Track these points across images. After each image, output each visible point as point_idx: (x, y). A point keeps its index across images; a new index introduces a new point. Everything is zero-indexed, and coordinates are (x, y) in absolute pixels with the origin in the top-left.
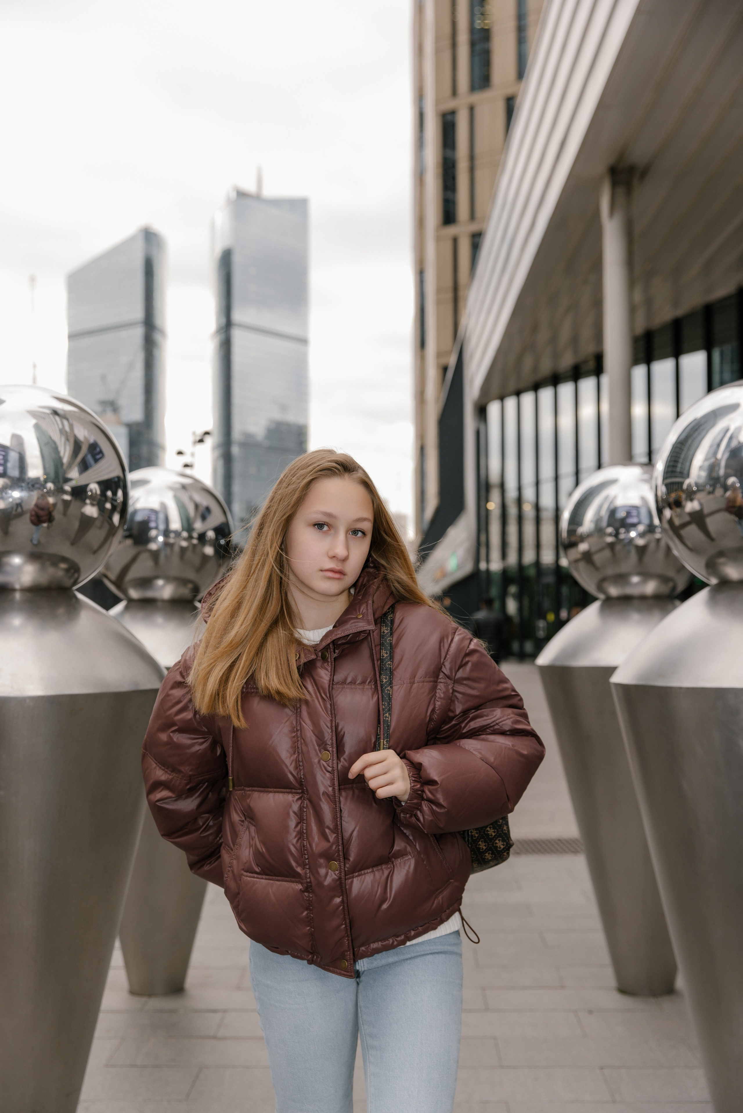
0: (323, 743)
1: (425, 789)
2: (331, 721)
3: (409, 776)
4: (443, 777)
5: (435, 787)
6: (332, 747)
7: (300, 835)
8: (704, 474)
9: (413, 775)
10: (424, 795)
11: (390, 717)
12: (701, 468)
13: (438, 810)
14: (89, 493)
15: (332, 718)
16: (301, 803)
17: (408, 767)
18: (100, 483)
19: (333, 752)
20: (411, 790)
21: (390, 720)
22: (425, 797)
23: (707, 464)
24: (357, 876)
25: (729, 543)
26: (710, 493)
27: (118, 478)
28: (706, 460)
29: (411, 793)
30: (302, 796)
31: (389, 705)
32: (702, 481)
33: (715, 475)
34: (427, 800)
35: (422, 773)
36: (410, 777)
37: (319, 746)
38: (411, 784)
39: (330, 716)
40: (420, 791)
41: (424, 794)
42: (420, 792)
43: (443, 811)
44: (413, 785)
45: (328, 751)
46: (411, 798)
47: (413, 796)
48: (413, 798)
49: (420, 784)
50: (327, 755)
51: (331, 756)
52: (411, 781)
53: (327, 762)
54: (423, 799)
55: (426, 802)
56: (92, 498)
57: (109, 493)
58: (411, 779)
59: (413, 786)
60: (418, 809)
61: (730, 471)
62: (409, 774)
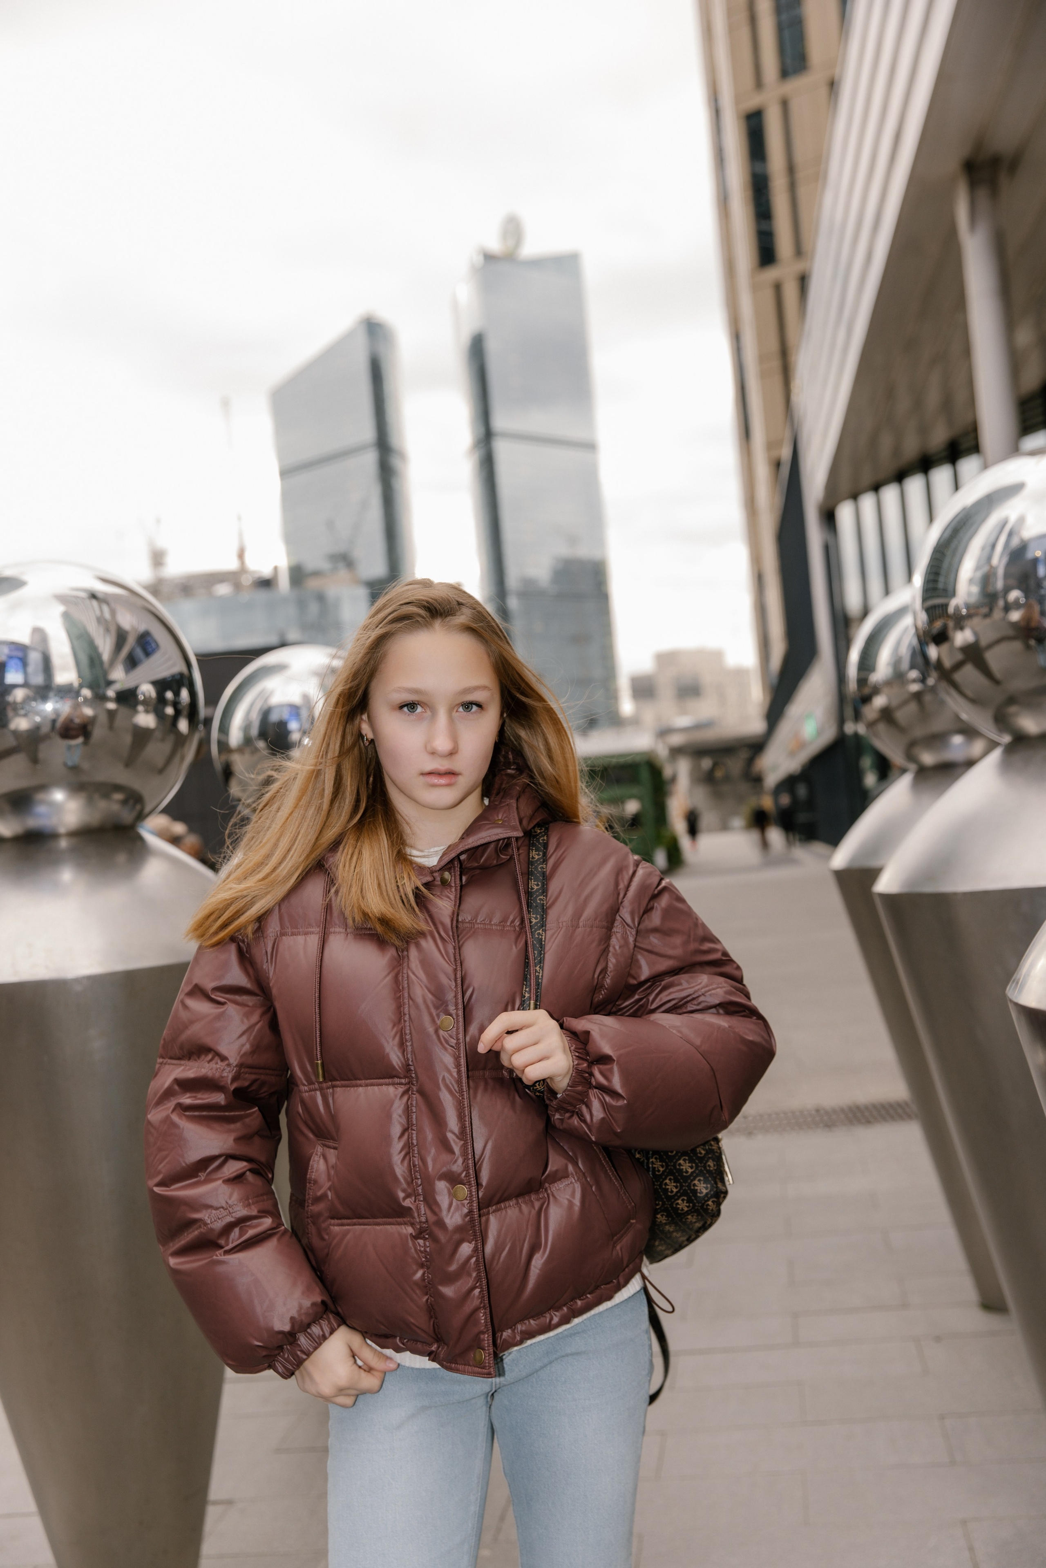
0: (442, 1004)
1: (593, 1070)
2: (455, 970)
3: (570, 1051)
4: (622, 1051)
5: (608, 1067)
6: (457, 1009)
7: (408, 1149)
8: (975, 589)
9: (576, 1048)
10: (593, 1080)
11: (541, 972)
12: (971, 581)
13: (613, 1103)
14: (141, 697)
15: (456, 966)
16: (408, 1100)
17: (569, 1039)
18: (155, 683)
19: (457, 1015)
20: (573, 1070)
21: (542, 976)
22: (594, 1083)
23: (979, 574)
24: (494, 1212)
25: (1019, 684)
26: (987, 616)
27: (181, 675)
28: (977, 568)
29: (573, 1075)
30: (410, 1087)
31: (541, 955)
32: (973, 600)
33: (990, 589)
34: (596, 1088)
35: (590, 1047)
36: (572, 1051)
37: (437, 1008)
38: (573, 1062)
39: (454, 963)
40: (587, 1073)
41: (593, 1078)
42: (587, 1075)
43: (621, 1103)
44: (576, 1062)
45: (451, 1015)
46: (573, 1084)
47: (577, 1080)
48: (577, 1083)
49: (587, 1063)
50: (448, 1021)
51: (454, 1023)
52: (574, 1057)
53: (448, 1032)
54: (590, 1086)
55: (595, 1090)
56: (145, 702)
57: (169, 695)
58: (573, 1054)
59: (576, 1065)
60: (584, 1103)
61: (1012, 582)
62: (570, 1048)
